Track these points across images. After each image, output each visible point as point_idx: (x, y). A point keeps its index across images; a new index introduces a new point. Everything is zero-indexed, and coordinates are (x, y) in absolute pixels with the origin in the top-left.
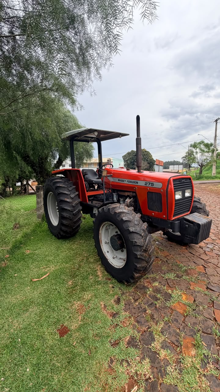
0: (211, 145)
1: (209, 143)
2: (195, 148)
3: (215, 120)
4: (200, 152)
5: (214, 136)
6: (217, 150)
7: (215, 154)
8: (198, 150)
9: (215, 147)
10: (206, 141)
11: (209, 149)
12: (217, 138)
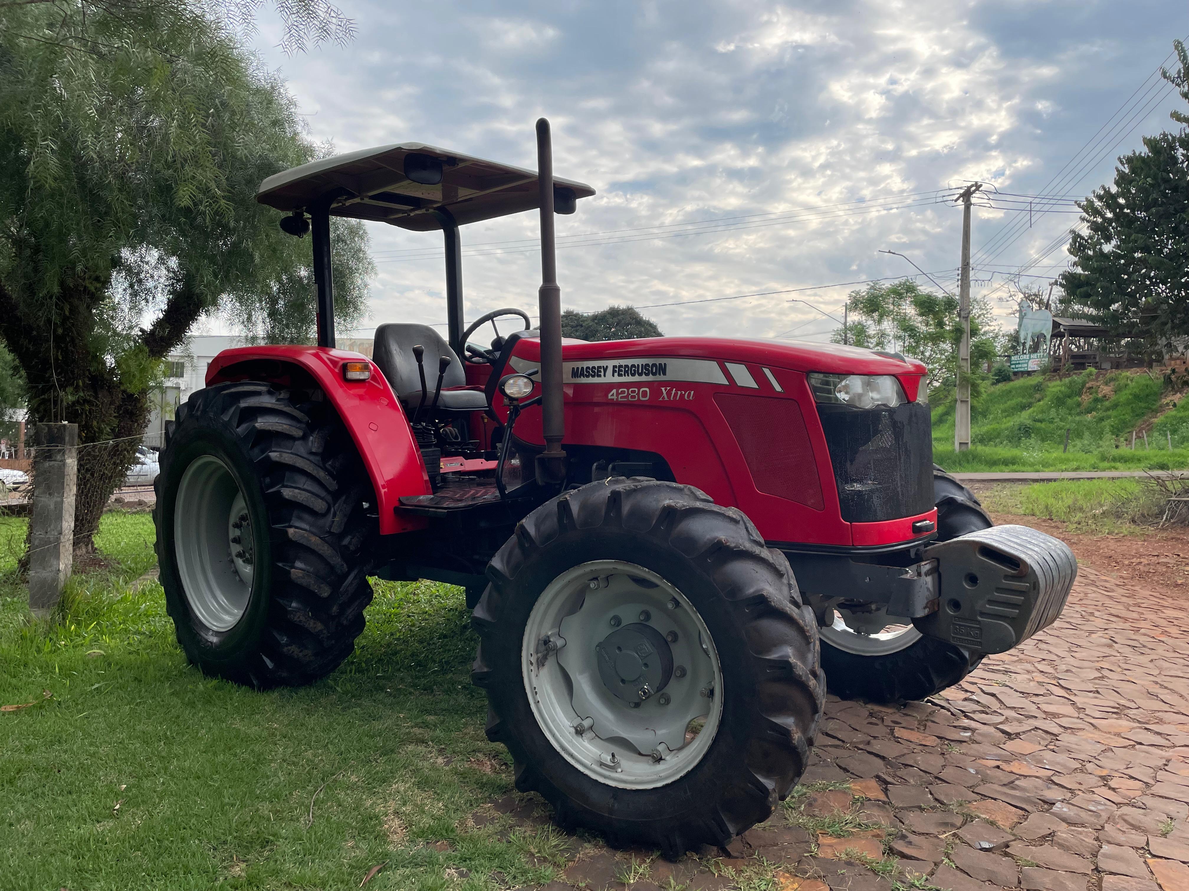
0: (950, 304)
1: (940, 294)
2: (876, 315)
3: (962, 191)
4: (898, 338)
5: (960, 265)
6: (974, 332)
7: (965, 352)
8: (888, 325)
9: (965, 315)
10: (925, 289)
11: (940, 324)
12: (972, 273)
